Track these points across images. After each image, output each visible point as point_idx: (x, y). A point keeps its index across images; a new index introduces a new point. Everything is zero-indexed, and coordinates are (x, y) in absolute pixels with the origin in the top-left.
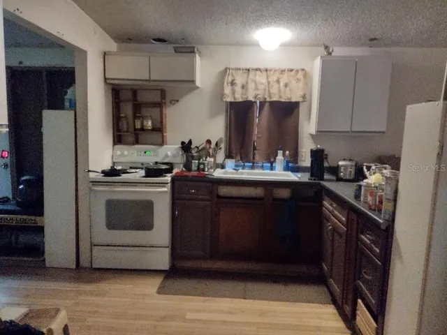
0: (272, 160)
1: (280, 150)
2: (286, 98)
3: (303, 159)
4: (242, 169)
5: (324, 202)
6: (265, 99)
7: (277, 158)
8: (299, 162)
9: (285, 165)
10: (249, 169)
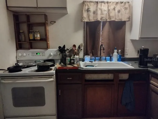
2: (119, 19)
3: (127, 54)
4: (94, 61)
5: (151, 81)
6: (107, 20)
7: (114, 54)
8: (125, 56)
9: (119, 57)
10: (98, 61)
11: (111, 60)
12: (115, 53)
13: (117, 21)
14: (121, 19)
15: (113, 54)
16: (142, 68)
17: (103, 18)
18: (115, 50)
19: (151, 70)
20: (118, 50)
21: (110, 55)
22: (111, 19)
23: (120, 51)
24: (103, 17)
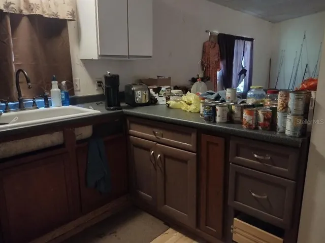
0: (47, 94)
1: (54, 80)
2: (50, 13)
3: (78, 89)
4: (5, 112)
5: (131, 130)
6: (21, 11)
7: (51, 90)
8: (76, 93)
9: (63, 97)
10: (16, 111)
11: (47, 104)
12: (55, 89)
13: (47, 16)
14: (56, 15)
15: (50, 92)
16: (113, 110)
17: (12, 6)
18: (53, 82)
19: (128, 112)
20: (60, 83)
21: (43, 94)
22: (34, 10)
23: (64, 82)
24: (10, 3)
